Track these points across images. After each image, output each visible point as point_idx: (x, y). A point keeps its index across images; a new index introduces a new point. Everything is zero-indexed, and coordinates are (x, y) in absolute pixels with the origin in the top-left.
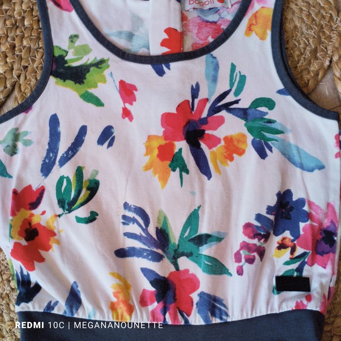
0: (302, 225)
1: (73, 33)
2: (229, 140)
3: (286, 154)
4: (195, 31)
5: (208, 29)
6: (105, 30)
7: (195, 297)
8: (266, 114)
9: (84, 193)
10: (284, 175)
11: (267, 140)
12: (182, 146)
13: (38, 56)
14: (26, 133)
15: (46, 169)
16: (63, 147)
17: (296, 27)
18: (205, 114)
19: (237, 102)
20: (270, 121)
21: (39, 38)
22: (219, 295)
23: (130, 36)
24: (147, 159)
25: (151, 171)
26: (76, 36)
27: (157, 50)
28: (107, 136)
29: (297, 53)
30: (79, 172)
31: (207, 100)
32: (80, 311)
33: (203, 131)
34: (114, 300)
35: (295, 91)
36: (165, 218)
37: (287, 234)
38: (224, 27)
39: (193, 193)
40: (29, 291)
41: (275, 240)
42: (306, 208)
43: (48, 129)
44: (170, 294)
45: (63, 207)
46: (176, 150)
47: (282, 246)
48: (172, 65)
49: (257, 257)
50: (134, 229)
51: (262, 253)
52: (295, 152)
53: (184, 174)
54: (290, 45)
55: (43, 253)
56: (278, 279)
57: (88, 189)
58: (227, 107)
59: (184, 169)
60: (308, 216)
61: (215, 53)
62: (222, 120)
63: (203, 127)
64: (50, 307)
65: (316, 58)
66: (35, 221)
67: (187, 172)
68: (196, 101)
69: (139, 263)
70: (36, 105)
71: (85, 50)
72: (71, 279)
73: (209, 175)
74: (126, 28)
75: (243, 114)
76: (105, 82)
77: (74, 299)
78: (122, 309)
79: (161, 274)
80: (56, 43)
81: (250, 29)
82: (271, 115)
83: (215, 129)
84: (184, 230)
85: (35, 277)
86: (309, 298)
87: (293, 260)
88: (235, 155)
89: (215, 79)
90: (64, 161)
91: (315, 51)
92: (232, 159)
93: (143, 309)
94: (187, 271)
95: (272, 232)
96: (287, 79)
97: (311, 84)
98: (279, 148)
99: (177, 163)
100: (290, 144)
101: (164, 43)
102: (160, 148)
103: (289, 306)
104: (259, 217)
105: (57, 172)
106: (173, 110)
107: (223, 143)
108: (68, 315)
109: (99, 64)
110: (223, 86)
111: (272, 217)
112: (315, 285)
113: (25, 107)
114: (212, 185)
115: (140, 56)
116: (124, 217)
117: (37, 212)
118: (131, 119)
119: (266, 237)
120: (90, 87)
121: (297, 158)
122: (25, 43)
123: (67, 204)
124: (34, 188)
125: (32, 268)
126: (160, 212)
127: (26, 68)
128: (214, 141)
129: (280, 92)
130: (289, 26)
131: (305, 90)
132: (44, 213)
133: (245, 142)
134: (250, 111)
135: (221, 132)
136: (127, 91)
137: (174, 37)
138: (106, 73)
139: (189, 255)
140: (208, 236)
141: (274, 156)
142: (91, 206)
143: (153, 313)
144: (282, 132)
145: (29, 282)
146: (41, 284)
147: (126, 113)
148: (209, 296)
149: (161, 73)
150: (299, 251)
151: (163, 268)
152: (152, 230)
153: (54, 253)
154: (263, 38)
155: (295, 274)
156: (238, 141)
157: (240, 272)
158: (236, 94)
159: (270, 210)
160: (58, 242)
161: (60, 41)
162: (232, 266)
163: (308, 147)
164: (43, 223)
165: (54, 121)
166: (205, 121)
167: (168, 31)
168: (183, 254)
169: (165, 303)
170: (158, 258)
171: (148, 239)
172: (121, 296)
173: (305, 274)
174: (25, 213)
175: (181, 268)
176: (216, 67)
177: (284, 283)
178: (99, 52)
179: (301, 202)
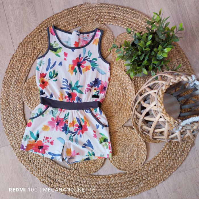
0: (100, 85)
1: (55, 41)
2: (87, 67)
3: (98, 71)
4: (82, 42)
5: (84, 42)
6: (62, 40)
7: (76, 98)
8: (95, 62)
9: (55, 75)
10: (97, 75)
11: (94, 67)
12: (76, 67)
13: (47, 45)
14: (43, 62)
15: (47, 70)
16: (51, 65)
17: (104, 43)
18: (82, 61)
19: (89, 59)
20: (96, 63)
21: (47, 41)
22: (81, 97)
23: (67, 42)
24: (69, 69)
25: (69, 72)
26: (56, 41)
27: (73, 46)
28: (60, 64)
29: (104, 49)
30: (54, 71)
31: (83, 58)
32: (52, 98)
33: (81, 64)
34: (60, 97)
35: (101, 57)
36: (71, 82)
37: (96, 87)
38: (88, 42)
39: (78, 77)
40: (42, 93)
41: (94, 88)
42: (101, 82)
43: (48, 61)
44: (71, 96)
45: (50, 78)
46: (75, 68)
47: (95, 89)
48: (76, 49)
49: (89, 91)
50: (65, 83)
51: (90, 90)
52: (100, 70)
53: (76, 73)
54: (102, 47)
55: (46, 87)
56: (93, 95)
57: (56, 74)
58: (87, 59)
59: (76, 72)
60: (101, 83)
61: (85, 47)
62: (85, 62)
63: (81, 63)
64: (46, 97)
65: (108, 50)
66: (44, 80)
67: (77, 73)
68: (80, 58)
69: (65, 90)
70: (46, 56)
71: (57, 44)
72: (51, 92)
73: (82, 74)
74: (67, 40)
75: (90, 61)
76: (61, 52)
77: (51, 96)
78: (61, 98)
79: (69, 92)
80: (51, 43)
81: (94, 43)
82: (96, 62)
83: (84, 64)
84: (75, 84)
85: (44, 91)
86: (98, 99)
87: (97, 92)
88: (88, 70)
89: (85, 53)
90: (51, 68)
91: (108, 49)
92: (87, 71)
93: (65, 99)
94: (75, 93)
95: (93, 86)
96: (100, 55)
97: (106, 56)
98: (97, 69)
99: (75, 70)
100: (99, 69)
101: (74, 45)
102: (72, 67)
103: (94, 100)
104: (91, 83)
105: (49, 70)
106: (75, 59)
107: (85, 67)
108: (50, 98)
109: (60, 48)
110: (86, 55)
111: (93, 83)
112: (100, 97)
113: (43, 56)
114: (82, 76)
115: (69, 47)
116: (63, 81)
117: (45, 78)
118: (66, 60)
119: (92, 87)
120: (58, 53)
121: (100, 72)
122: (44, 42)
123: (51, 77)
124: (45, 73)
125: (43, 89)
126: (70, 80)
127: (44, 47)
128: (83, 67)
129: (99, 57)
130: (102, 43)
131: (104, 58)
132: (46, 79)
133: (90, 67)
134: (92, 61)
135: (85, 65)
136: (66, 54)
137: (77, 44)
138: (61, 50)
139: (76, 90)
140: (80, 86)
141: (96, 71)
142: (56, 78)
143: (67, 100)
144: (98, 66)
145: (43, 92)
146: (45, 92)
147: (65, 59)
148: (79, 97)
149: (73, 51)
150: (98, 90)
151: (70, 92)
152: (68, 84)
153: (48, 87)
154: (96, 45)
155: (97, 95)
156: (89, 67)
157: (85, 93)
158: (89, 57)
159: (93, 82)
160: (49, 85)
161: (52, 42)
162: (84, 92)
163: (103, 70)
164: (46, 81)
165: (49, 60)
166: (82, 62)
167: (76, 42)
168: (74, 89)
169: (70, 98)
170: (69, 89)
171: (67, 86)
172: (61, 96)
173: (99, 95)
174: (42, 78)
175: (74, 92)
176: (85, 51)
177: (94, 96)
178: (60, 45)
179: (100, 81)
